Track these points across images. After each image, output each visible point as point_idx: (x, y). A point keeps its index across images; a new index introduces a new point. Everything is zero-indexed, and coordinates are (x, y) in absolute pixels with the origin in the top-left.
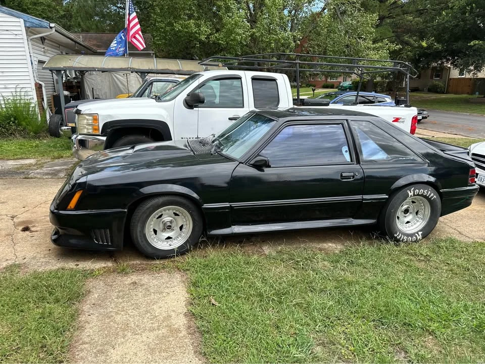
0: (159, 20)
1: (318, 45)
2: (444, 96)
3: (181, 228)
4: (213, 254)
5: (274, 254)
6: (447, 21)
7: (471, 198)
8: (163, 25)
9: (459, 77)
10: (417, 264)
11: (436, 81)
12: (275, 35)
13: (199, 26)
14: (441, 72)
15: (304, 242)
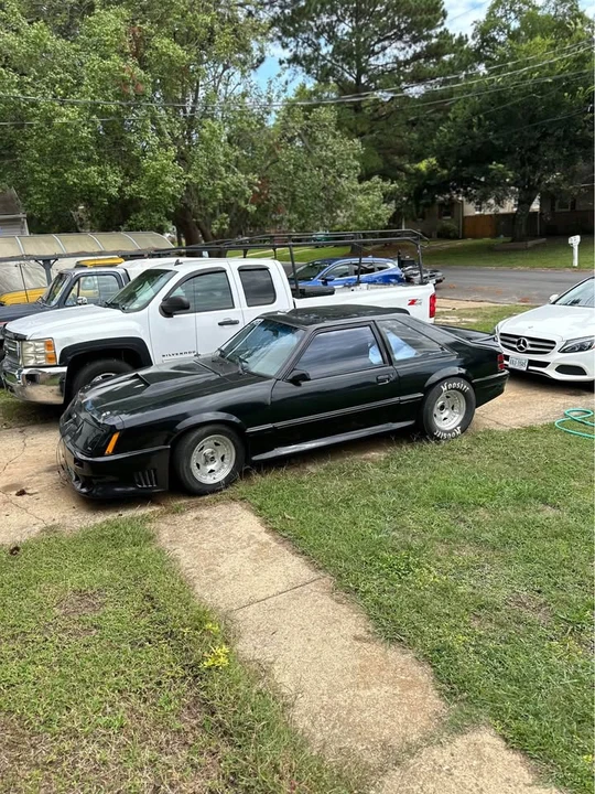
0: (39, 169)
1: (284, 191)
2: (459, 243)
3: (223, 458)
4: (261, 480)
5: (322, 471)
6: (450, 140)
7: (503, 385)
8: (46, 176)
9: (478, 213)
10: (460, 457)
11: (447, 222)
12: (220, 179)
13: (102, 174)
14: (451, 208)
15: (348, 455)
